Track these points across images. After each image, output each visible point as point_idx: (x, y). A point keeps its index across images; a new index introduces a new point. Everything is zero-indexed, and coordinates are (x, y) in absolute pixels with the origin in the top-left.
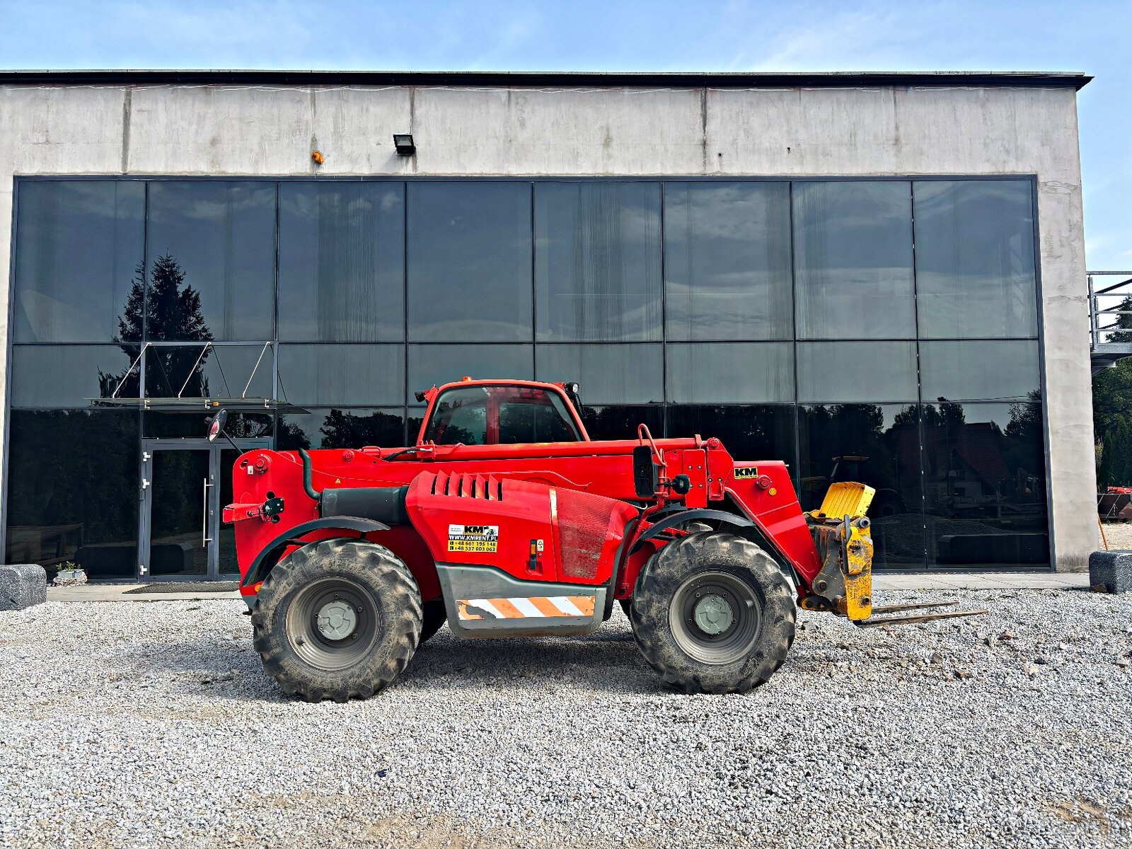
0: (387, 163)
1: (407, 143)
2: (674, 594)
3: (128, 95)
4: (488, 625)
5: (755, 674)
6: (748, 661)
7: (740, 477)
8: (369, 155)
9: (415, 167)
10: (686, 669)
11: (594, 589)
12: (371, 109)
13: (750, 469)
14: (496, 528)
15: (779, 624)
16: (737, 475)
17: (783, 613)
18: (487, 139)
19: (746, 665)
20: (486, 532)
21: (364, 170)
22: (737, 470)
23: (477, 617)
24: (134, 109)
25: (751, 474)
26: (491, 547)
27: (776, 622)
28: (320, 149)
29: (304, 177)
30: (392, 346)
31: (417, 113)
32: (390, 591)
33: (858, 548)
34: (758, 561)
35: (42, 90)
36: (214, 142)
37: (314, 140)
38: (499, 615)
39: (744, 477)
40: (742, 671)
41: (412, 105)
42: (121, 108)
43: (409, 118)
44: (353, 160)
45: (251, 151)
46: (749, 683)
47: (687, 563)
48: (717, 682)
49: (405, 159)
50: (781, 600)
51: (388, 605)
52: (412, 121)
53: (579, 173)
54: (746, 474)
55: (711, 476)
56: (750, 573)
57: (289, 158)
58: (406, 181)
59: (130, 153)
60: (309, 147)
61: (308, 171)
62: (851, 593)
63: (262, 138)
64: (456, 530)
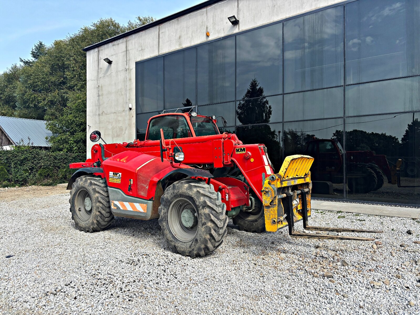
0: (230, 30)
1: (234, 20)
2: (169, 206)
3: (159, 28)
4: (118, 212)
5: (195, 249)
6: (193, 242)
7: (238, 153)
8: (224, 28)
9: (239, 29)
10: (171, 241)
11: (147, 201)
12: (224, 10)
13: (242, 148)
14: (120, 174)
15: (204, 227)
16: (237, 152)
17: (206, 221)
18: (265, 8)
19: (192, 244)
20: (118, 175)
21: (222, 35)
22: (237, 149)
23: (116, 208)
24: (161, 32)
25: (243, 151)
26: (119, 181)
27: (203, 225)
28: (209, 31)
29: (204, 43)
30: (231, 103)
31: (240, 6)
32: (94, 195)
33: (267, 192)
34: (197, 194)
35: (141, 33)
36: (180, 37)
37: (207, 28)
38: (121, 208)
39: (240, 153)
40: (190, 247)
41: (238, 3)
42: (158, 33)
43: (237, 8)
44: (219, 32)
45: (189, 37)
46: (193, 253)
47: (172, 193)
48: (182, 250)
49: (235, 26)
50: (205, 214)
51: (93, 200)
52: (238, 10)
53: (304, 11)
54: (241, 151)
55: (225, 152)
56: (193, 200)
57: (200, 37)
58: (235, 35)
59: (160, 48)
60: (205, 30)
61: (205, 40)
62: (267, 216)
63: (192, 32)
64: (111, 174)
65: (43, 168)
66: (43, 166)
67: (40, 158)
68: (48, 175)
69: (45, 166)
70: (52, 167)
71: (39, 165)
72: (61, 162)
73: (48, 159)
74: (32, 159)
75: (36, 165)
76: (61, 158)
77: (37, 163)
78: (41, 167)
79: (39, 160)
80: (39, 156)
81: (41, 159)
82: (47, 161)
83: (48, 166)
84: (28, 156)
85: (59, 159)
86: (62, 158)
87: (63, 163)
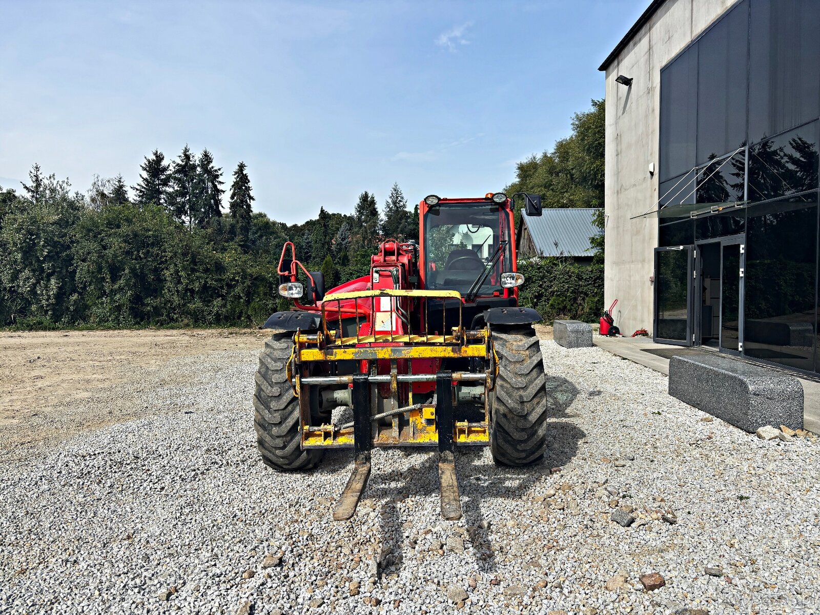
65: (558, 296)
66: (557, 291)
67: (552, 277)
68: (565, 307)
69: (559, 291)
70: (571, 293)
71: (550, 290)
72: (591, 284)
73: (566, 279)
74: (540, 280)
75: (546, 290)
76: (590, 277)
77: (548, 286)
78: (553, 292)
79: (551, 282)
80: (551, 274)
81: (554, 279)
82: (563, 282)
83: (565, 291)
84: (534, 275)
85: (585, 280)
86: (592, 278)
87: (594, 286)
